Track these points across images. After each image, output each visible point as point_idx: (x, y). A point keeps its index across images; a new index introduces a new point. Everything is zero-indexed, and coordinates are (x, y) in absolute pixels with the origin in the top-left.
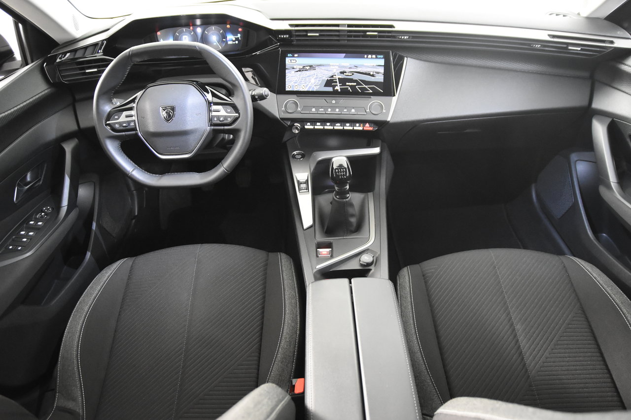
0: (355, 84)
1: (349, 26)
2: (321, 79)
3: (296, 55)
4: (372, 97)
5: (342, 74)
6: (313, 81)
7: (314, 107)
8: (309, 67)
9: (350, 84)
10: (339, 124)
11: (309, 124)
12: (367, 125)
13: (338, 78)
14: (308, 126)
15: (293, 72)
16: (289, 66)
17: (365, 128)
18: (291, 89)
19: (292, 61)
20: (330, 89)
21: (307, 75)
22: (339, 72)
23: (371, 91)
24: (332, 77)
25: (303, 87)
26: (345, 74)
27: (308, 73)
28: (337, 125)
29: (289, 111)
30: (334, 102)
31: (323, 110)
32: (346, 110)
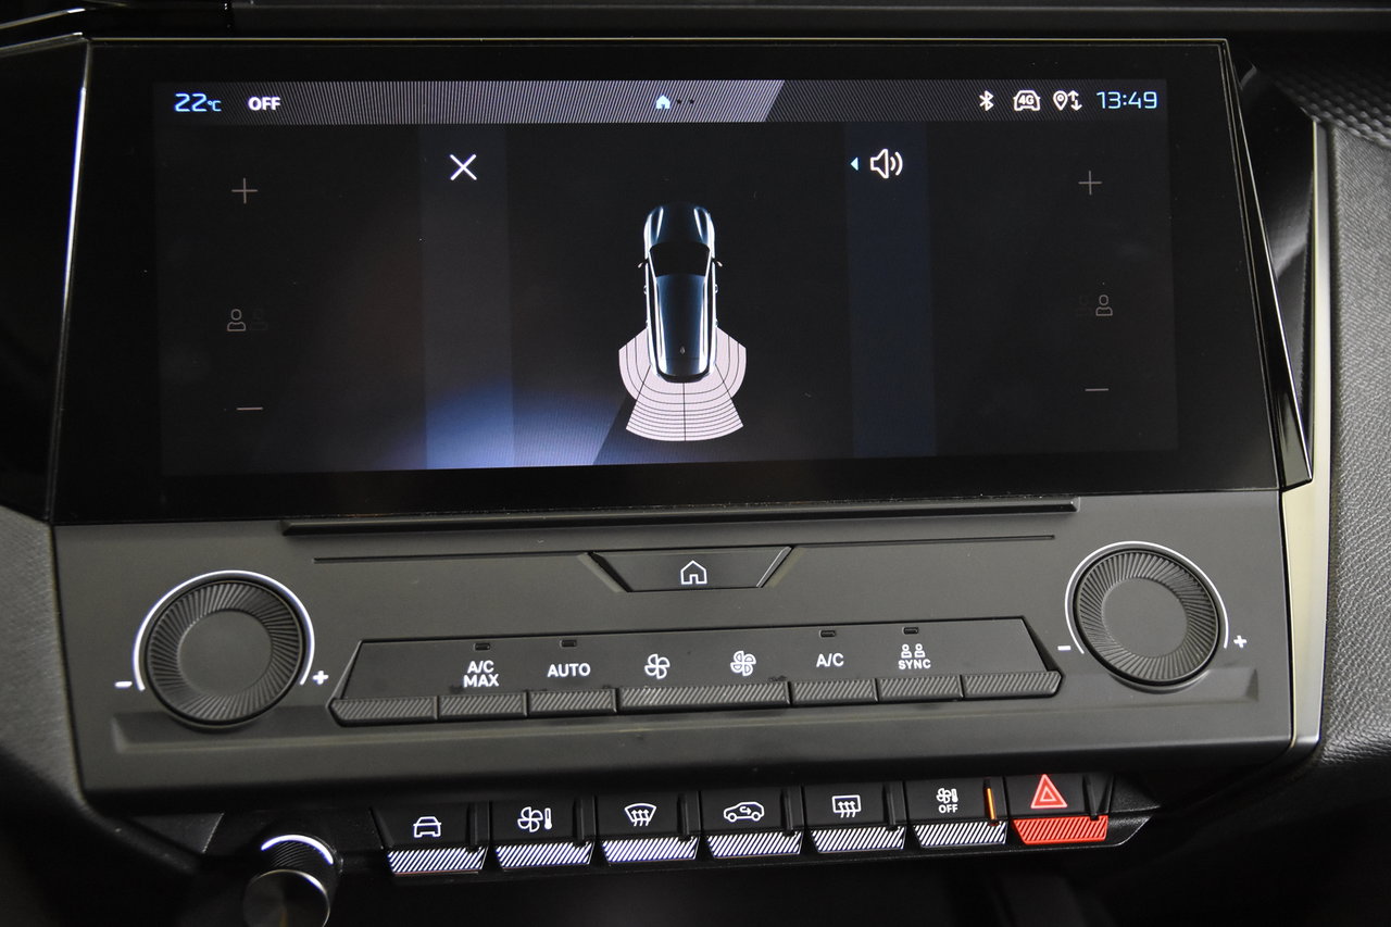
3: (258, 104)
4: (1077, 502)
7: (482, 647)
10: (749, 810)
11: (429, 825)
12: (1046, 794)
14: (427, 854)
17: (1034, 833)
28: (729, 816)
29: (213, 707)
30: (694, 575)
31: (583, 669)
32: (833, 657)
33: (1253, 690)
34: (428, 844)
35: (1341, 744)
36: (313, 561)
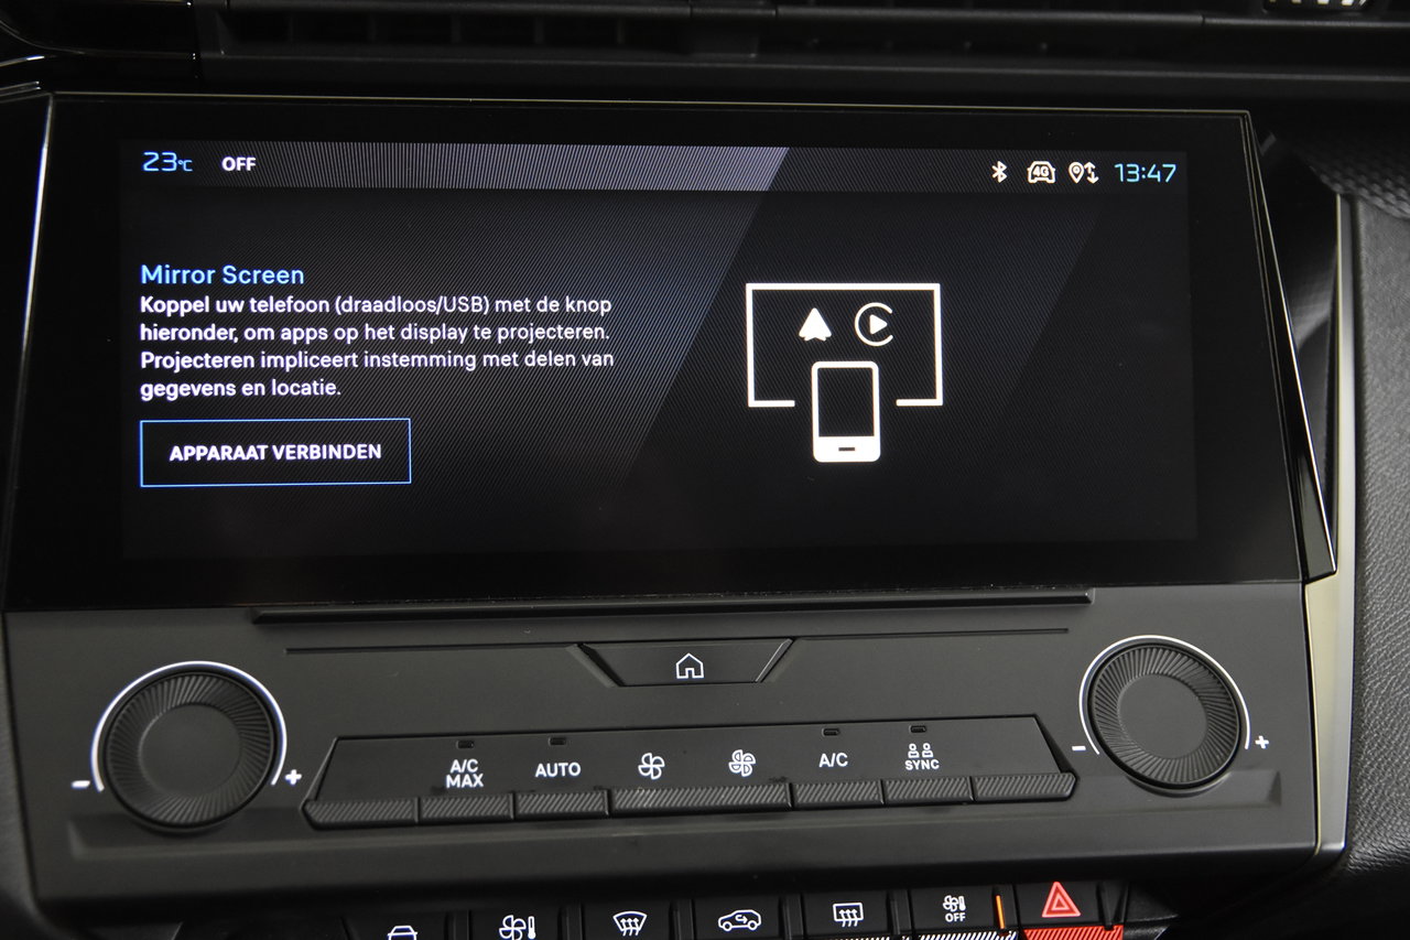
4: (1092, 593)
7: (465, 745)
10: (745, 918)
11: (403, 934)
12: (1059, 902)
28: (724, 925)
30: (690, 668)
31: (574, 769)
32: (837, 757)
33: (1276, 793)
35: (1368, 850)
36: (285, 651)
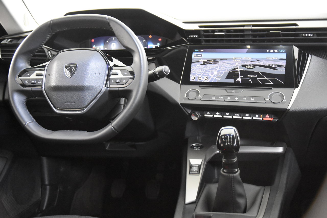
0: (256, 76)
1: (253, 26)
2: (223, 72)
3: (201, 51)
4: (273, 88)
5: (244, 68)
6: (215, 73)
7: (214, 95)
8: (213, 61)
9: (251, 76)
10: (238, 114)
11: (208, 112)
12: (267, 116)
13: (240, 71)
14: (208, 115)
15: (198, 65)
16: (195, 59)
17: (264, 119)
18: (194, 80)
19: (198, 56)
20: (232, 81)
21: (211, 68)
22: (241, 65)
23: (272, 83)
24: (234, 69)
25: (206, 79)
26: (246, 67)
27: (211, 66)
28: (236, 115)
29: (191, 98)
30: (234, 92)
31: (222, 98)
32: (245, 99)
34: (208, 114)
35: (291, 110)
36: (201, 88)
